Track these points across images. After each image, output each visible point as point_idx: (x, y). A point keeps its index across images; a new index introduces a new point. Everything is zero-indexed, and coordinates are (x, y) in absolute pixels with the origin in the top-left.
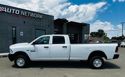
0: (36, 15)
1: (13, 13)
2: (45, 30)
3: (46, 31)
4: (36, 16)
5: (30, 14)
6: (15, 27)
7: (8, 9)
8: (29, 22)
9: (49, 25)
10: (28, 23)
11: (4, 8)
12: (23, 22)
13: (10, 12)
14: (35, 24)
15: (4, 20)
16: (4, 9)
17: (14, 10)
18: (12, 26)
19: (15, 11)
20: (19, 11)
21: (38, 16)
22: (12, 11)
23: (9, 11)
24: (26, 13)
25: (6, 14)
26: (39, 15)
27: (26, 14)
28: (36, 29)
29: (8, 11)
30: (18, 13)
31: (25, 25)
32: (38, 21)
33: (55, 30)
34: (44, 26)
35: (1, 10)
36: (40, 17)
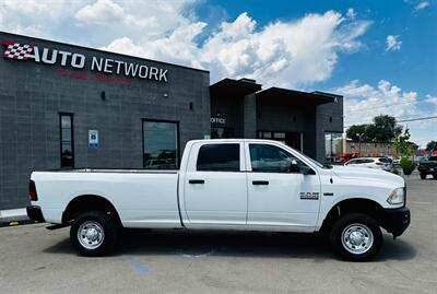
2: (178, 123)
3: (181, 126)
4: (143, 74)
6: (71, 115)
7: (46, 51)
8: (120, 94)
9: (192, 106)
10: (117, 97)
11: (30, 50)
12: (99, 97)
13: (53, 61)
14: (141, 100)
15: (31, 90)
16: (32, 53)
17: (65, 54)
18: (60, 110)
19: (69, 58)
20: (83, 58)
21: (151, 73)
22: (60, 57)
23: (49, 57)
24: (109, 63)
25: (38, 71)
27: (108, 68)
28: (144, 120)
29: (45, 59)
30: (82, 66)
31: (106, 107)
32: (153, 91)
33: (214, 120)
34: (172, 108)
35: (22, 55)
36: (158, 75)
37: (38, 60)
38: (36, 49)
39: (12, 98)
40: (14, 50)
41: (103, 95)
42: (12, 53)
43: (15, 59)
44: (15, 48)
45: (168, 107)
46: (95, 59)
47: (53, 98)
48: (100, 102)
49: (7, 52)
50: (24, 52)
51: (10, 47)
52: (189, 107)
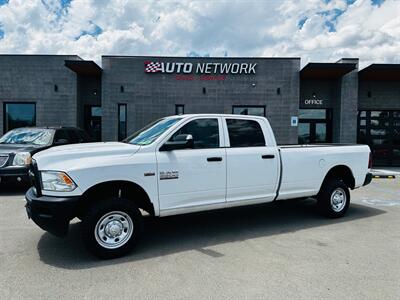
0: (236, 66)
1: (178, 71)
2: (264, 107)
3: (267, 109)
4: (235, 70)
5: (219, 66)
7: (168, 65)
8: (217, 88)
9: (279, 91)
10: (214, 91)
11: (159, 65)
12: (201, 91)
13: (172, 70)
14: (233, 91)
15: (159, 91)
16: (160, 67)
17: (179, 65)
18: (176, 104)
19: (182, 67)
20: (191, 65)
21: (242, 68)
22: (176, 67)
23: (170, 69)
24: (209, 66)
25: (164, 78)
26: (244, 66)
27: (208, 70)
28: (234, 107)
29: (168, 71)
30: (190, 71)
31: (206, 98)
32: (243, 82)
33: (309, 102)
34: (260, 95)
35: (155, 69)
36: (248, 70)
37: (163, 71)
38: (163, 64)
39: (149, 97)
40: (151, 67)
41: (204, 90)
42: (149, 69)
43: (151, 72)
44: (151, 65)
45: (256, 94)
46: (199, 65)
47: (172, 96)
48: (202, 96)
49: (147, 69)
50: (156, 67)
51: (149, 65)
52: (276, 92)
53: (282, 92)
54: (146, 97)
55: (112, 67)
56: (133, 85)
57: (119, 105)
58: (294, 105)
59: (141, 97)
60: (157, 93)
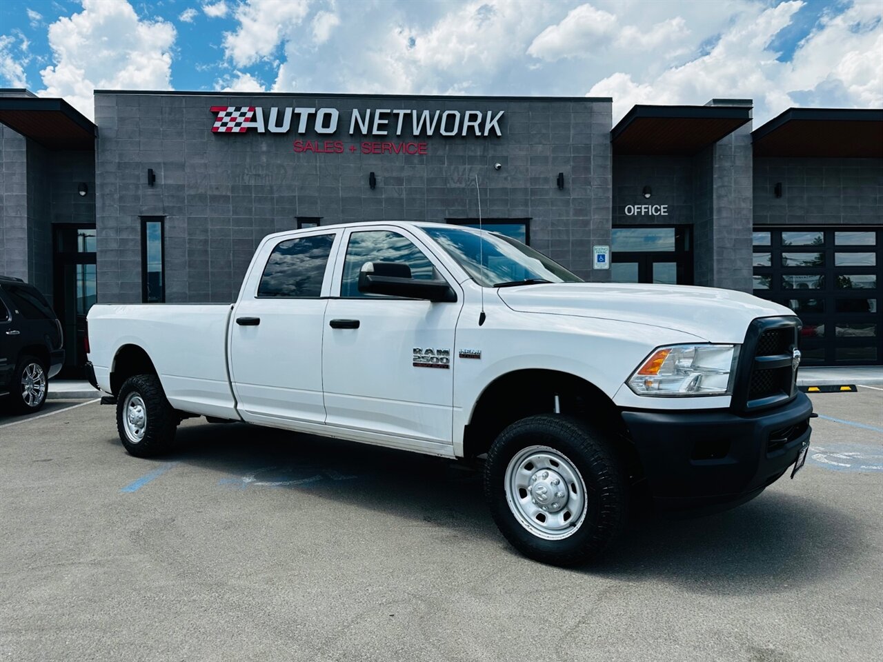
2: (527, 222)
7: (274, 112)
8: (405, 174)
9: (561, 181)
10: (399, 181)
11: (250, 115)
12: (365, 184)
13: (286, 127)
14: (445, 181)
15: (253, 183)
16: (254, 119)
18: (298, 215)
21: (466, 123)
22: (296, 118)
23: (279, 123)
24: (382, 116)
25: (264, 148)
26: (473, 118)
27: (381, 127)
29: (273, 128)
30: (332, 129)
31: (378, 201)
32: (472, 160)
33: (635, 210)
34: (514, 190)
35: (238, 124)
36: (482, 126)
37: (261, 129)
38: (259, 111)
39: (226, 198)
40: (226, 119)
41: (373, 179)
42: (224, 124)
43: (229, 133)
44: (229, 114)
45: (504, 190)
46: (356, 113)
47: (286, 194)
48: (368, 194)
49: (217, 124)
50: (240, 120)
51: (222, 114)
52: (554, 185)
53: (569, 185)
54: (214, 198)
55: (122, 120)
56: (182, 166)
57: (144, 220)
58: (601, 217)
59: (202, 198)
60: (247, 188)
